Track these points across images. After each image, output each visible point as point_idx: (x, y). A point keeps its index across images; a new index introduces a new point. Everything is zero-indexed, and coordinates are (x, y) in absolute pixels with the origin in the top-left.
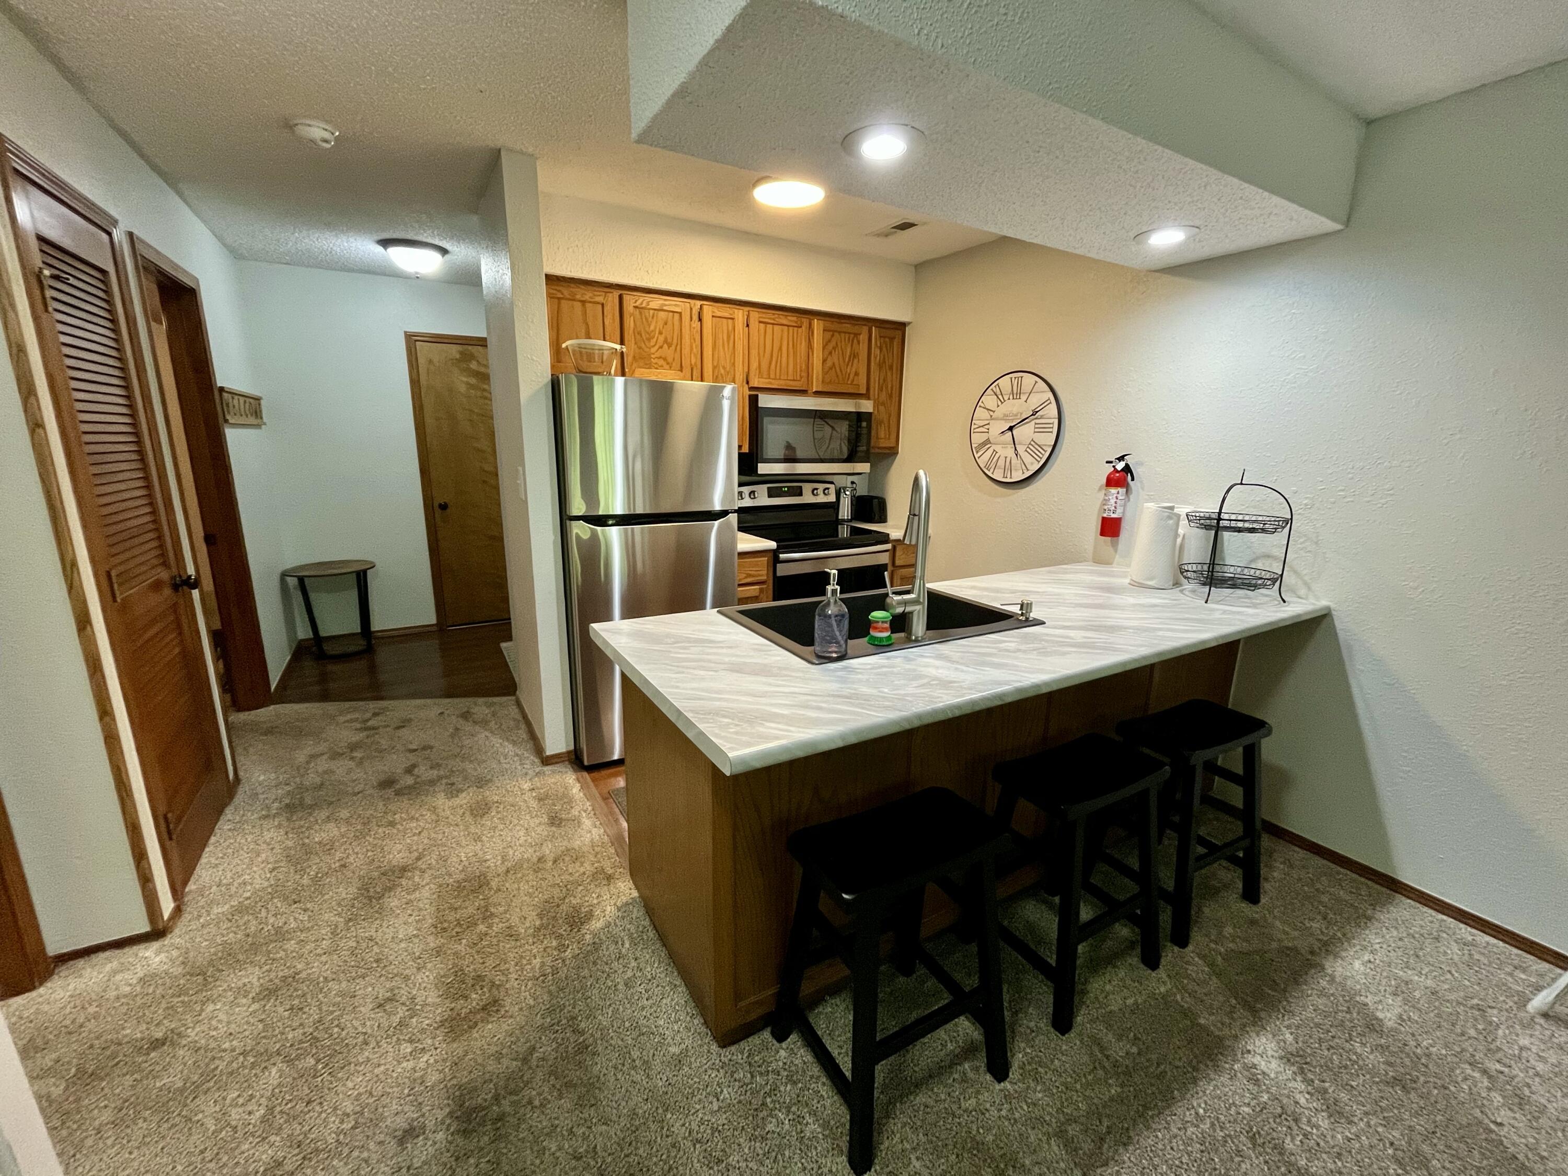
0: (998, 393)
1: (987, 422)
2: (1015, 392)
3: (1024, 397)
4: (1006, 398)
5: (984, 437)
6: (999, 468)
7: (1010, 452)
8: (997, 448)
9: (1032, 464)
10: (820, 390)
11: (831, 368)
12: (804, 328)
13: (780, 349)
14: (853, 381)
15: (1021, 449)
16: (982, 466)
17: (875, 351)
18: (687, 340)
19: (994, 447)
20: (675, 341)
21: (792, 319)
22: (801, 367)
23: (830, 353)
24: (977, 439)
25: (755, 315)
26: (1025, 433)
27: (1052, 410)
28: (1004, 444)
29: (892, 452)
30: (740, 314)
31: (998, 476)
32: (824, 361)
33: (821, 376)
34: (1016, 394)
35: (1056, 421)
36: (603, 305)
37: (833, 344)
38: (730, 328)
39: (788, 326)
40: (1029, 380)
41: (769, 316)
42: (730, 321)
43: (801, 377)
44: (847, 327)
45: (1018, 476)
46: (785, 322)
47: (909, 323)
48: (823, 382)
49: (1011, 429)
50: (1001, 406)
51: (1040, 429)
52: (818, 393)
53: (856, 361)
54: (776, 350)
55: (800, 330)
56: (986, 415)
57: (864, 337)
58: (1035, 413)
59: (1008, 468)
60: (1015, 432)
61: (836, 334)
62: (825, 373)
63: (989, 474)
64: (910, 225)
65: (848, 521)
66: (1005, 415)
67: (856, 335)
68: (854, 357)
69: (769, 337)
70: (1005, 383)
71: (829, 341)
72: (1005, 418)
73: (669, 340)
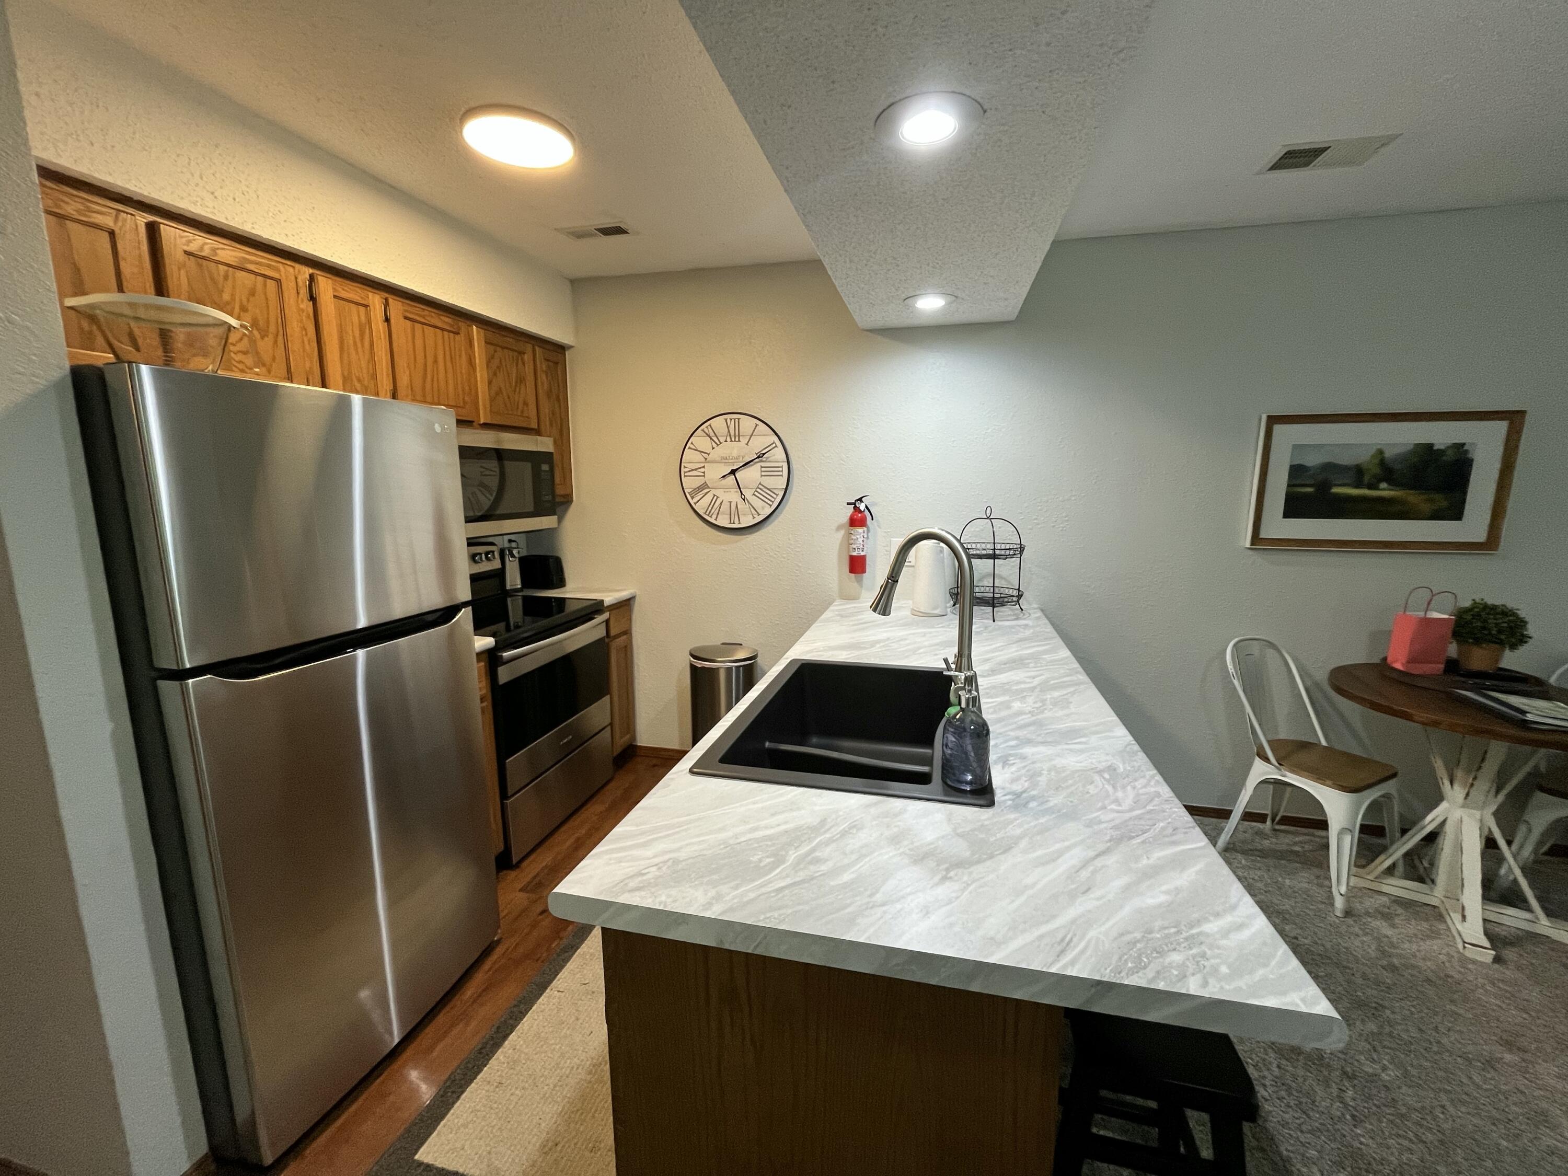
0: (712, 434)
1: (702, 465)
2: (732, 433)
3: (744, 440)
4: (722, 440)
5: (698, 482)
6: (723, 514)
7: (735, 497)
8: (717, 492)
9: (763, 508)
10: (488, 422)
11: (497, 394)
12: (462, 335)
13: (436, 361)
14: (522, 412)
15: (748, 494)
16: (701, 512)
17: (542, 377)
18: (294, 327)
19: (713, 492)
20: (272, 328)
21: (445, 321)
22: (463, 390)
23: (495, 374)
24: (690, 483)
25: (397, 307)
26: (749, 476)
27: (779, 453)
28: (727, 489)
29: (567, 500)
30: (376, 300)
31: (723, 522)
32: (490, 383)
33: (488, 406)
34: (736, 437)
35: (786, 464)
36: (112, 234)
37: (496, 362)
38: (363, 318)
39: (443, 330)
40: (747, 424)
41: (417, 310)
42: (362, 309)
43: (465, 402)
44: (510, 340)
45: (747, 521)
46: (440, 324)
47: (571, 347)
48: (491, 411)
49: (733, 472)
50: (717, 448)
51: (768, 472)
52: (486, 426)
53: (523, 387)
54: (430, 360)
55: (457, 337)
56: (699, 457)
57: (527, 357)
58: (760, 456)
59: (735, 512)
60: (737, 475)
61: (498, 349)
62: (492, 400)
63: (712, 520)
64: (618, 231)
65: (521, 590)
66: (723, 458)
67: (521, 353)
68: (521, 382)
69: (419, 342)
70: (718, 423)
71: (493, 357)
72: (724, 460)
73: (262, 323)
